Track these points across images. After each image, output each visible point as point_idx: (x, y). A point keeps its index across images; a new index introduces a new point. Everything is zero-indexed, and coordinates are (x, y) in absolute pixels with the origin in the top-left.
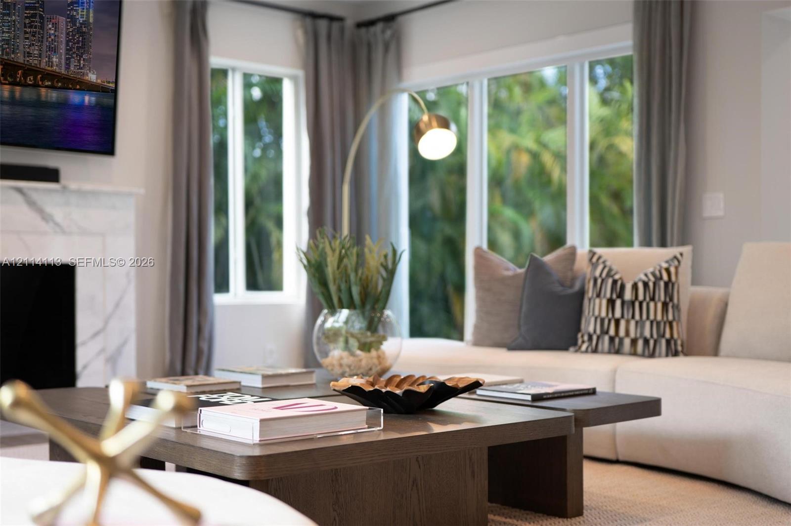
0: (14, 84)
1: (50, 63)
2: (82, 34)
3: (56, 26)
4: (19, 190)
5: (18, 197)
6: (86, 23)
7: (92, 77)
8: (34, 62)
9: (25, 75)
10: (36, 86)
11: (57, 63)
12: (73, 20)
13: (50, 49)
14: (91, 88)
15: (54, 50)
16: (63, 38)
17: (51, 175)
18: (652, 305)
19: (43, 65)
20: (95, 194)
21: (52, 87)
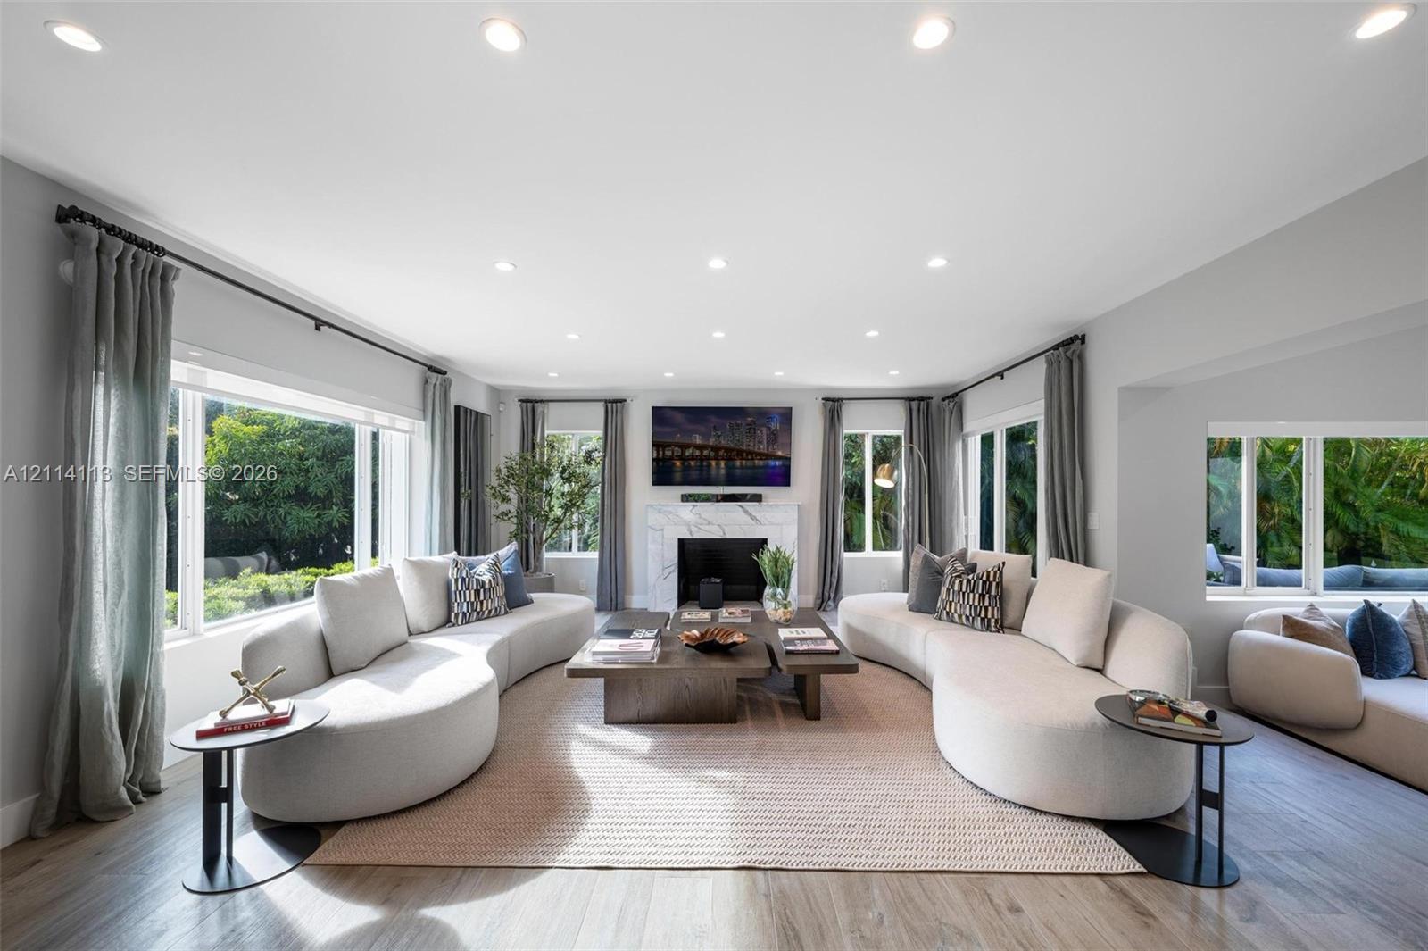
0: (742, 459)
1: (759, 449)
2: (774, 435)
3: (761, 432)
4: (740, 506)
5: (740, 509)
6: (776, 430)
7: (780, 453)
8: (751, 448)
9: (747, 455)
10: (753, 459)
11: (763, 448)
12: (770, 428)
13: (759, 442)
14: (780, 458)
15: (760, 442)
16: (765, 437)
17: (757, 498)
18: (971, 595)
19: (756, 450)
20: (776, 506)
21: (761, 459)
